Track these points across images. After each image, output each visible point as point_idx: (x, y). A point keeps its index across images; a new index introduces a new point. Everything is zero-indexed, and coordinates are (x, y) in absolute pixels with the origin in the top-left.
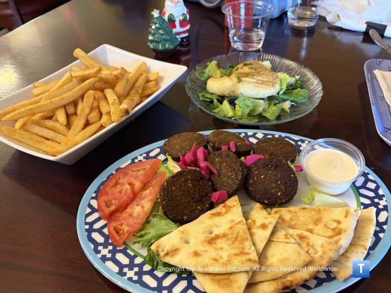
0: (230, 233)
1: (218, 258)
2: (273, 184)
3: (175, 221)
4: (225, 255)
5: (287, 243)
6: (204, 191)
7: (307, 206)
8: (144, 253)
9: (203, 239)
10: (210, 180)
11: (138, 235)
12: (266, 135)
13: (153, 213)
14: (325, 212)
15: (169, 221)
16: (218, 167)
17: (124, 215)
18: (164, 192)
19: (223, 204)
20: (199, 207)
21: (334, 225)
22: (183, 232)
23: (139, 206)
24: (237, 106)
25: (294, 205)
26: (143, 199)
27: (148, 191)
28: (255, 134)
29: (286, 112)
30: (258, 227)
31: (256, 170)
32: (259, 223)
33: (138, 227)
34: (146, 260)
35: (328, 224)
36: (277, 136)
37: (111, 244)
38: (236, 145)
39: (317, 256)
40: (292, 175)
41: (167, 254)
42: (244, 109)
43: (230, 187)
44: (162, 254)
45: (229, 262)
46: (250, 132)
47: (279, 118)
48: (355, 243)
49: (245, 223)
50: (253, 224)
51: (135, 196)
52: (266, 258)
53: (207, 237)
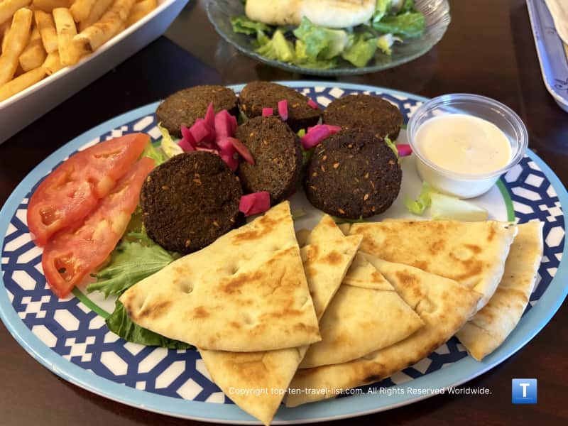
0: (269, 271)
1: (240, 321)
2: (356, 179)
3: (170, 248)
4: (255, 314)
5: (377, 290)
6: (225, 193)
7: (418, 219)
8: (110, 307)
9: (217, 284)
10: (238, 172)
11: (100, 274)
12: (347, 91)
13: (130, 235)
14: (450, 231)
15: (158, 249)
16: (253, 147)
17: (77, 237)
18: (146, 195)
19: (261, 218)
20: (215, 223)
21: (468, 254)
22: (180, 270)
23: (105, 221)
24: (298, 42)
25: (393, 217)
26: (112, 207)
27: (121, 193)
28: (328, 90)
29: (385, 53)
30: (323, 260)
31: (324, 154)
32: (325, 250)
33: (100, 259)
34: (111, 322)
35: (455, 253)
36: (367, 93)
37: (48, 292)
38: (289, 108)
39: (433, 316)
40: (391, 162)
41: (146, 313)
42: (310, 45)
43: (275, 186)
44: (137, 312)
45: (262, 328)
46: (320, 87)
47: (372, 62)
48: (507, 288)
49: (299, 253)
50: (313, 251)
51: (98, 203)
52: (335, 318)
53: (225, 279)
